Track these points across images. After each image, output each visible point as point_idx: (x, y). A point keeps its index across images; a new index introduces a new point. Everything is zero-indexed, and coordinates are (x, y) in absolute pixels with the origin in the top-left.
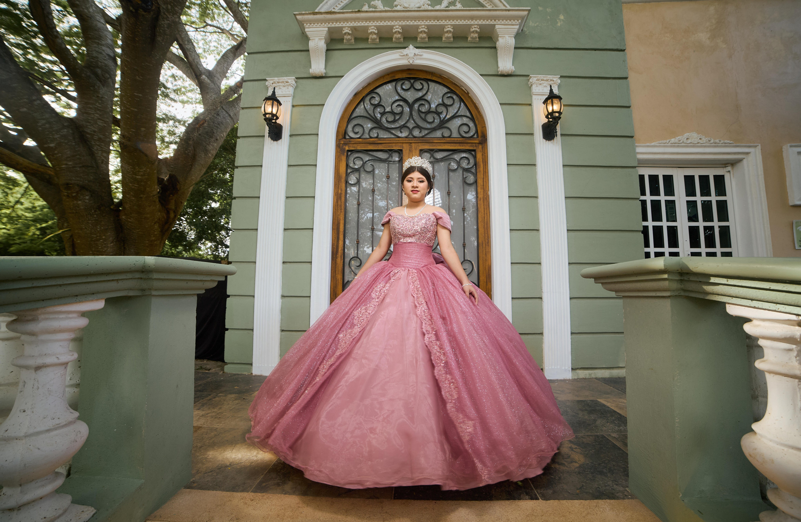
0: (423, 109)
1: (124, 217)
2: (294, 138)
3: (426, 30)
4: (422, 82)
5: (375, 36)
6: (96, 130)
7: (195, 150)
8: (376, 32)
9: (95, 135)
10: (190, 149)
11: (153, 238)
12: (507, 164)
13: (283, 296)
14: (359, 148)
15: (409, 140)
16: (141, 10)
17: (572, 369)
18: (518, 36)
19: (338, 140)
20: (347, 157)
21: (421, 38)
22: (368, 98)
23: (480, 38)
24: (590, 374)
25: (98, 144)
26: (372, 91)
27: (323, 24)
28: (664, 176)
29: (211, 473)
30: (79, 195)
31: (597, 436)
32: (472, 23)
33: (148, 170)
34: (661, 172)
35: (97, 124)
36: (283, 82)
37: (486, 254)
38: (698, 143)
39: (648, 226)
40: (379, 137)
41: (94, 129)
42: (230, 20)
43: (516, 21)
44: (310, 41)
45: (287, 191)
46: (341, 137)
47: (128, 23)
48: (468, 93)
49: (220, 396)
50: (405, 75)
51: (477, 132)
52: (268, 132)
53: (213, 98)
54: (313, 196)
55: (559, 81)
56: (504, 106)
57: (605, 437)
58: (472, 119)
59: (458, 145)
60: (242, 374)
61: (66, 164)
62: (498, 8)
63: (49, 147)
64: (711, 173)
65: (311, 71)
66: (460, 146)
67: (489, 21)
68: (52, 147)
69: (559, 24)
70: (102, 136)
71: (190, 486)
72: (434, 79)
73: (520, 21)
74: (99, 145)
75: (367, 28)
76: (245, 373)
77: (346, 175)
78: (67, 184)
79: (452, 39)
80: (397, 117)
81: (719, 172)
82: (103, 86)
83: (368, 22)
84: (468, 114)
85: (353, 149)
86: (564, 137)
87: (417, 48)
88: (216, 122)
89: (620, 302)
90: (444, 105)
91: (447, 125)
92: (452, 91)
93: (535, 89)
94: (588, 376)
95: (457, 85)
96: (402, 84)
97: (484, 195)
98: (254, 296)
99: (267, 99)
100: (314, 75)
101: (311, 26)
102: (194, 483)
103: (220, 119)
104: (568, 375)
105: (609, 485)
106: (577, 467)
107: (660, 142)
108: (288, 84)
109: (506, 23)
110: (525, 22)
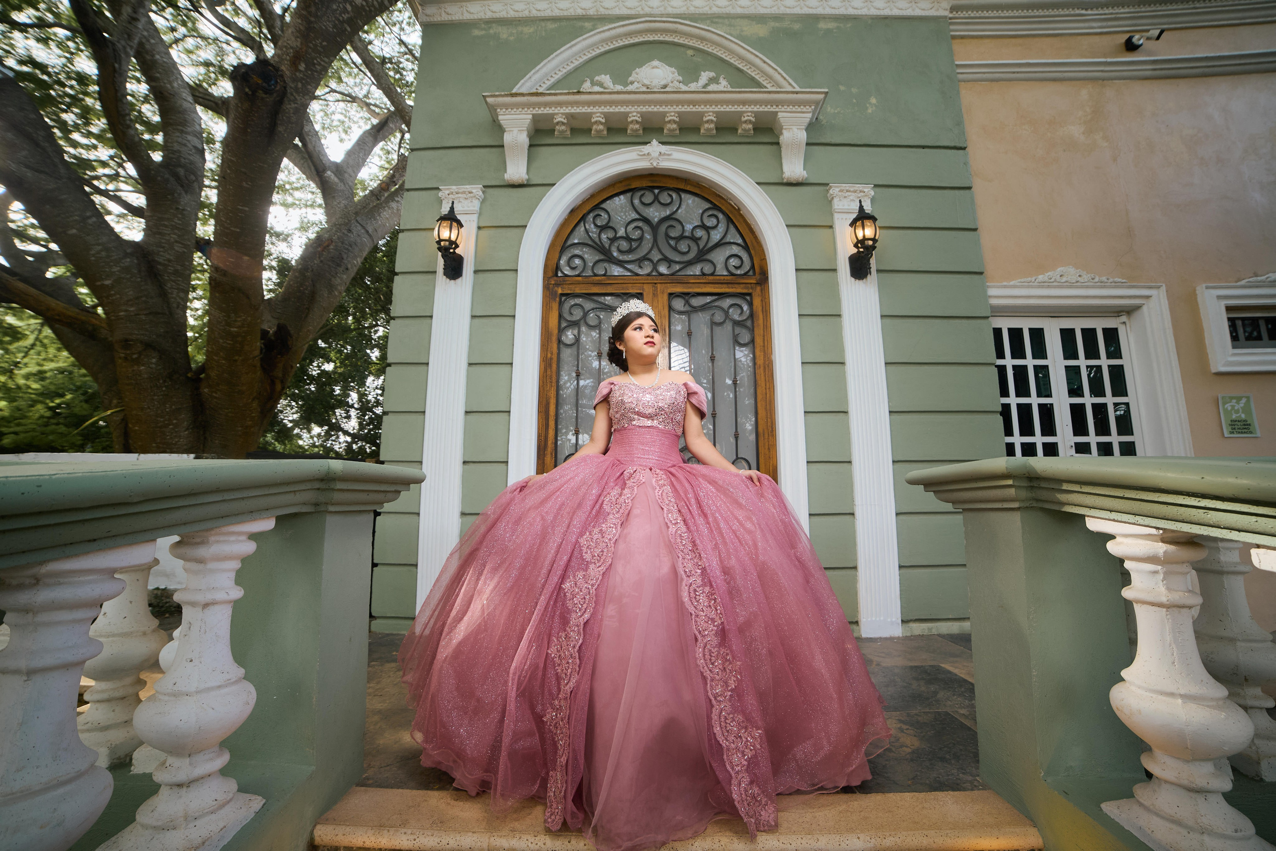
0: (674, 233)
1: (206, 390)
2: (481, 275)
3: (677, 120)
4: (671, 193)
5: (601, 127)
6: (171, 258)
7: (314, 286)
8: (603, 121)
9: (169, 266)
10: (307, 283)
11: (250, 422)
12: (799, 315)
13: (463, 514)
14: (578, 290)
15: (653, 280)
16: (261, 92)
17: (903, 621)
18: (811, 128)
19: (546, 278)
20: (561, 304)
21: (669, 130)
22: (591, 215)
23: (754, 129)
24: (930, 629)
25: (173, 278)
26: (597, 207)
27: (526, 109)
28: (1030, 329)
29: (388, 768)
30: (142, 357)
31: (939, 713)
32: (744, 109)
33: (249, 318)
34: (1026, 324)
35: (174, 249)
36: (464, 193)
37: (769, 449)
38: (1077, 282)
39: (1010, 404)
40: (608, 274)
41: (168, 256)
42: (365, 81)
43: (808, 107)
44: (505, 134)
45: (470, 355)
46: (550, 274)
47: (240, 109)
48: (739, 210)
49: (374, 665)
50: (645, 183)
51: (753, 267)
52: (443, 267)
53: (342, 205)
54: (510, 362)
55: (872, 193)
56: (793, 230)
57: (950, 714)
58: (746, 247)
59: (725, 286)
60: (398, 635)
61: (126, 311)
62: (782, 90)
63: (103, 284)
64: (1099, 325)
65: (507, 176)
66: (729, 288)
67: (769, 107)
68: (107, 286)
69: (870, 111)
70: (179, 268)
71: (363, 783)
72: (688, 188)
73: (813, 107)
74: (174, 281)
75: (590, 115)
76: (403, 632)
77: (559, 332)
78: (126, 340)
79: (715, 132)
80: (634, 245)
81: (1110, 323)
82: (186, 192)
83: (592, 108)
84: (740, 241)
85: (569, 292)
86: (881, 275)
87: (663, 143)
88: (346, 242)
89: (959, 518)
90: (703, 227)
91: (709, 257)
92: (715, 207)
93: (837, 204)
94: (927, 631)
95: (723, 199)
96: (642, 196)
97: (764, 361)
98: (418, 514)
99: (443, 219)
100: (511, 182)
101: (507, 112)
102: (368, 779)
103: (352, 237)
104: (897, 631)
105: (952, 774)
106: (909, 753)
107: (1022, 280)
108: (472, 195)
109: (794, 110)
110: (821, 108)
